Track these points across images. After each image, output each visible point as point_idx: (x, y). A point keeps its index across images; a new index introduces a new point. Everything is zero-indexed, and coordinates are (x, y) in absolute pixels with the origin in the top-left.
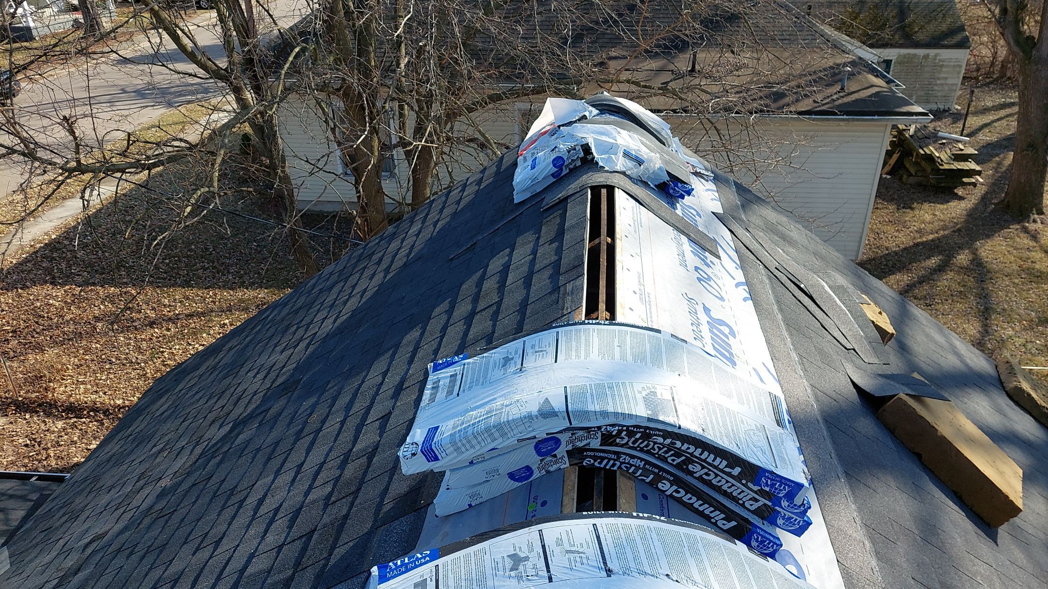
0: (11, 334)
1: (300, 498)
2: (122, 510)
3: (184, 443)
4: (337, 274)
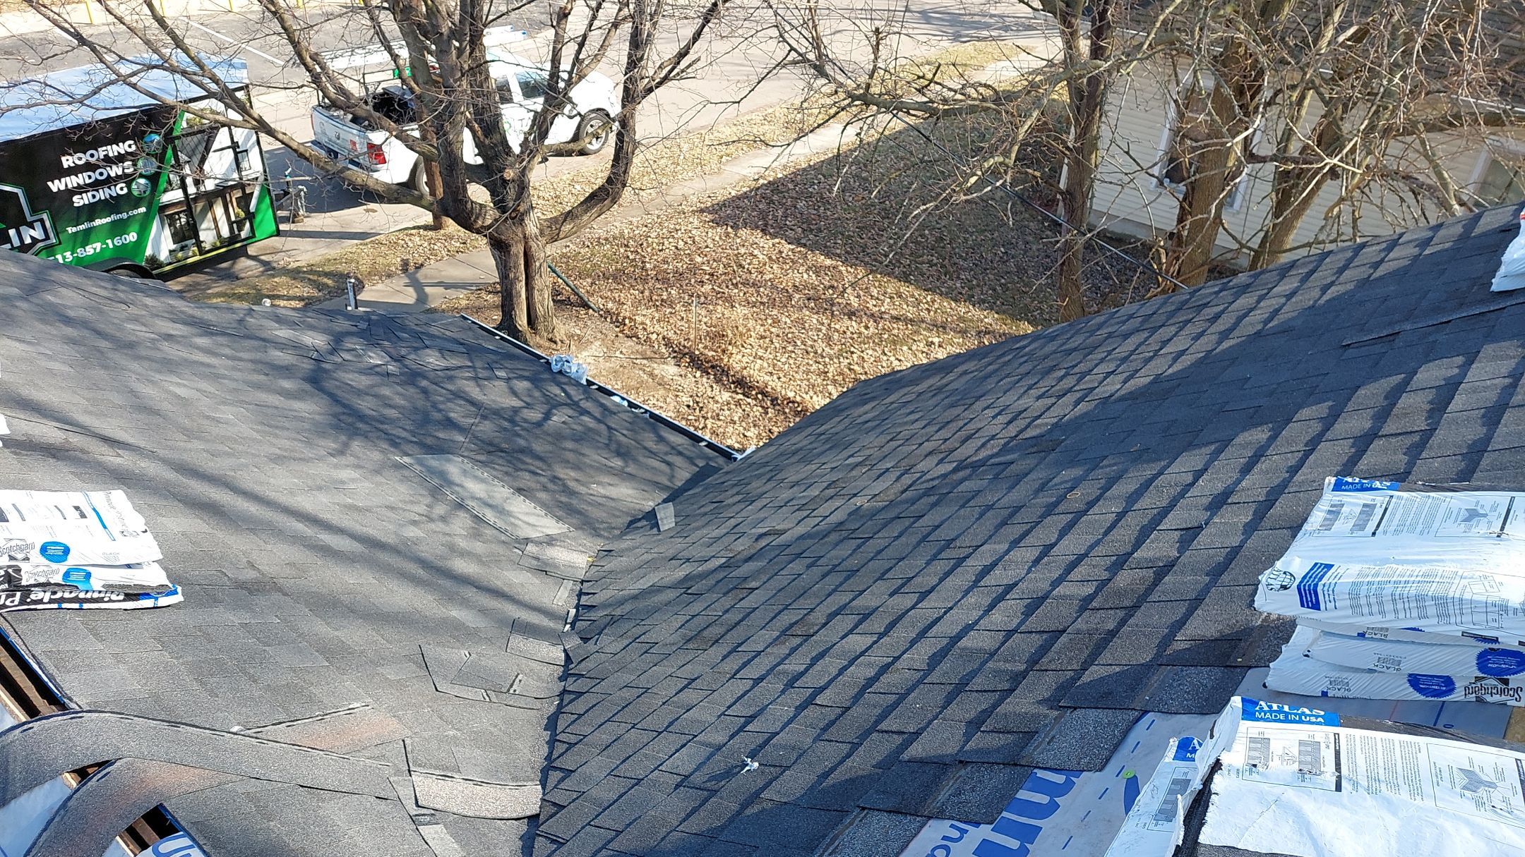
0: (707, 277)
1: (1046, 586)
2: (805, 513)
3: (889, 465)
4: (1140, 319)
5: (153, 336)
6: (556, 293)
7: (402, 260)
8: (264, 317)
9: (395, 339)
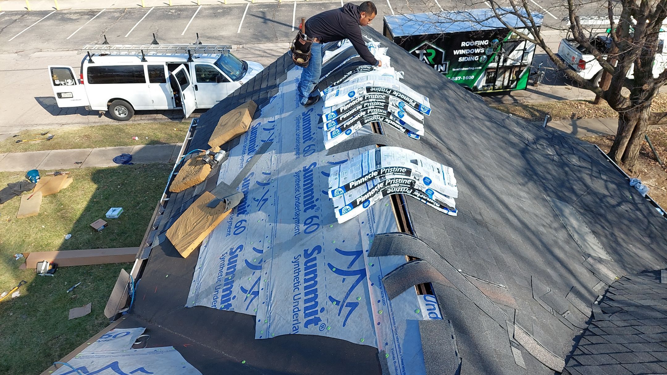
5: (472, 116)
6: (643, 149)
7: (573, 113)
8: (513, 121)
9: (561, 146)
